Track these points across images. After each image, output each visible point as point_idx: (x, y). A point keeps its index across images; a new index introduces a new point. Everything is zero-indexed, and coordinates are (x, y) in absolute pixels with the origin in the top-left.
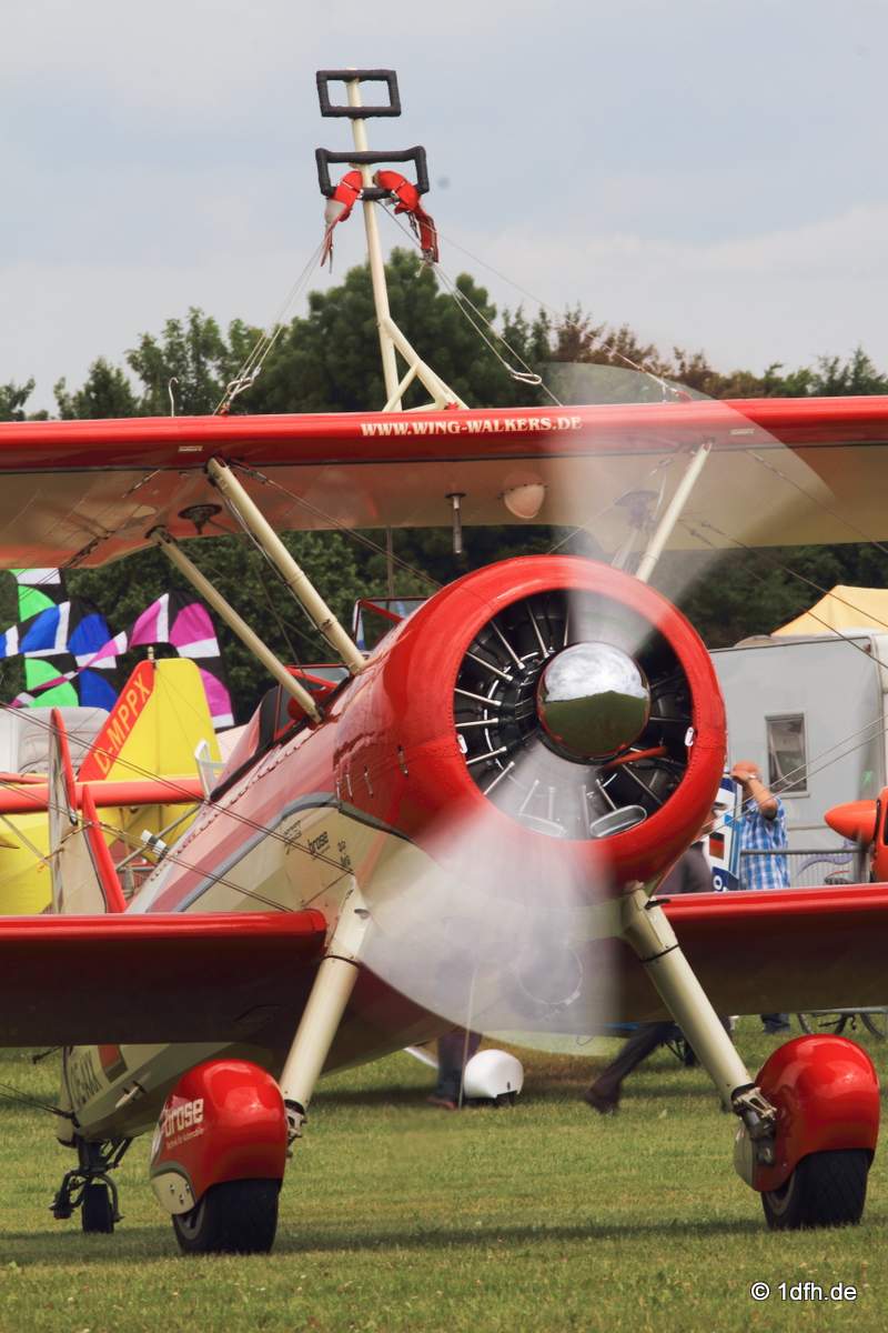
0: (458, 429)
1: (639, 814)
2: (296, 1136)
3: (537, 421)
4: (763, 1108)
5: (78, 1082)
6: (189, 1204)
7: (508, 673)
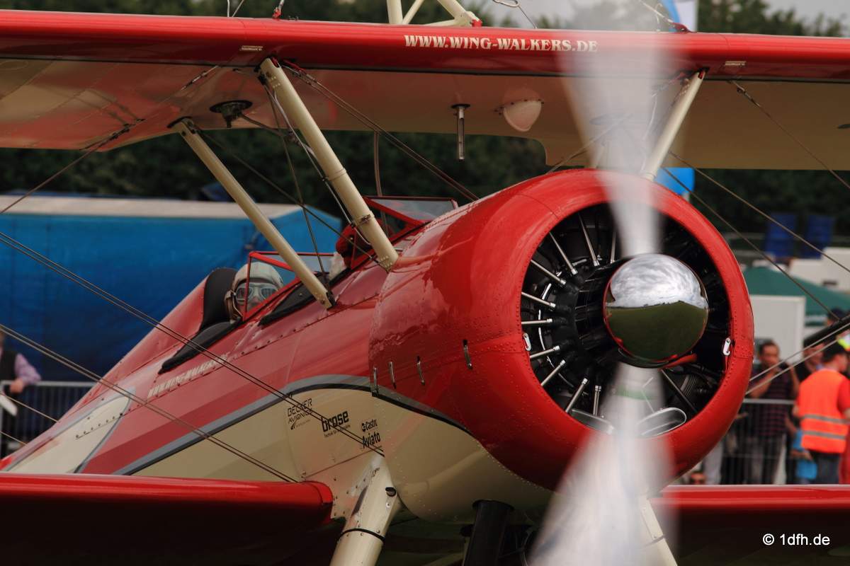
0: (489, 44)
3: (559, 42)
7: (560, 277)
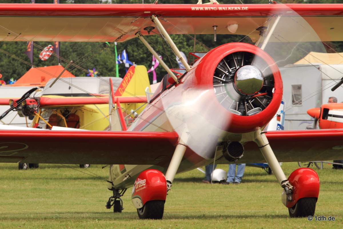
0: (216, 9)
1: (260, 110)
2: (169, 190)
3: (237, 8)
4: (289, 186)
5: (114, 174)
6: (141, 206)
7: (227, 72)
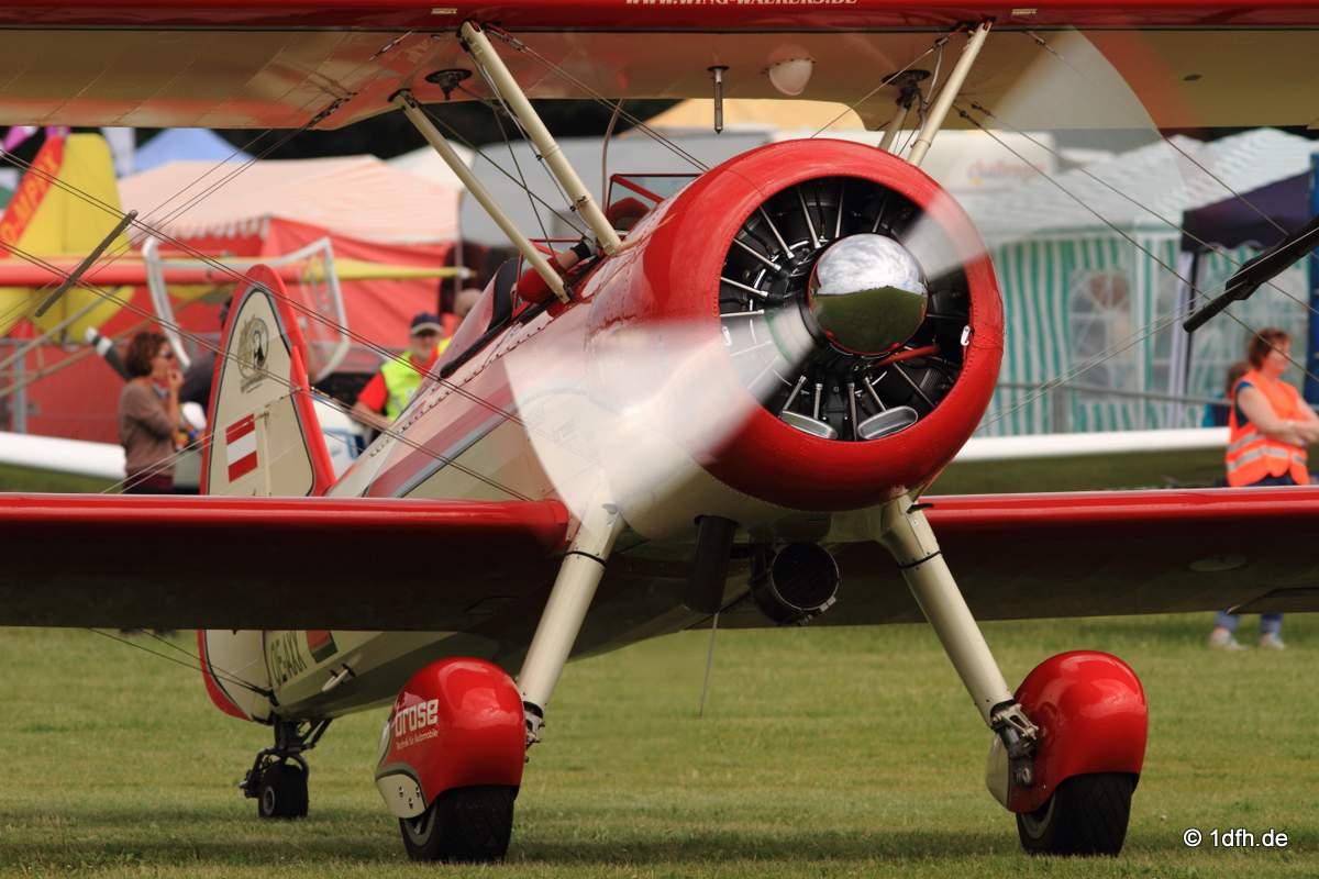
1: (910, 416)
2: (534, 741)
4: (1023, 726)
5: (279, 659)
6: (419, 808)
7: (777, 262)
